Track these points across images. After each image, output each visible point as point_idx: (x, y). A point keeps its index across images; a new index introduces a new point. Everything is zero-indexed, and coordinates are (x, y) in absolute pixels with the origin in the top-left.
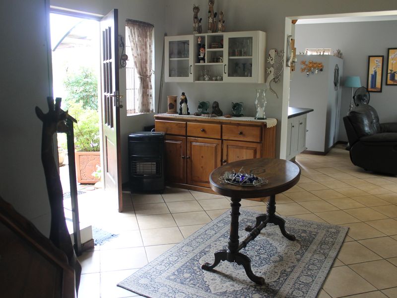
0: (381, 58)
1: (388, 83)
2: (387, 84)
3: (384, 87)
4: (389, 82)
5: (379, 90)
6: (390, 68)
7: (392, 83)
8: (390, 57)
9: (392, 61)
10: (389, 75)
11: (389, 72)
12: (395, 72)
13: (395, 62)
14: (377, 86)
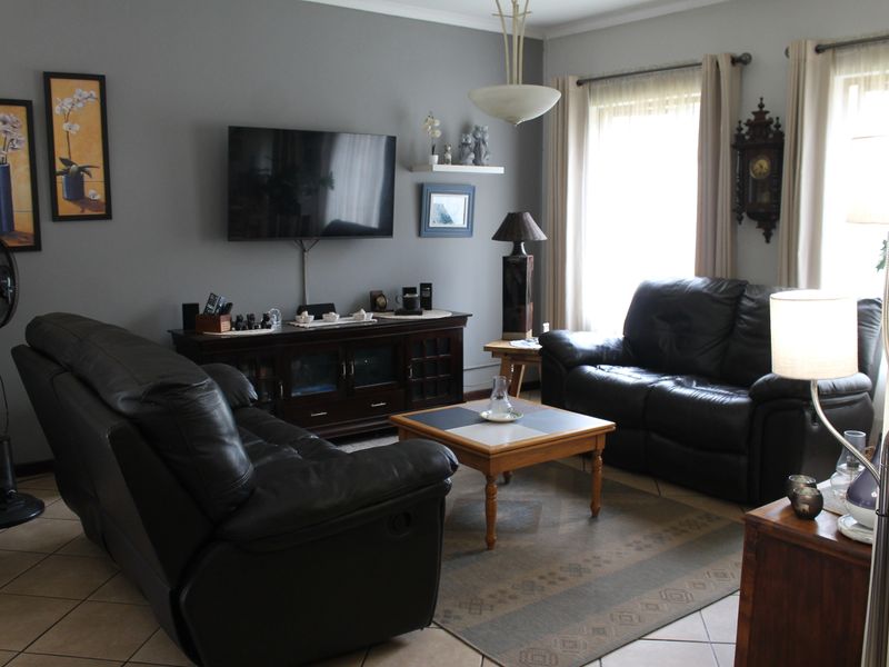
0: (22, 111)
1: (62, 212)
2: (56, 217)
3: (48, 226)
4: (66, 207)
5: (31, 243)
6: (61, 151)
7: (74, 209)
8: (56, 110)
9: (65, 126)
10: (61, 179)
11: (60, 167)
12: (82, 169)
13: (77, 127)
14: (17, 227)
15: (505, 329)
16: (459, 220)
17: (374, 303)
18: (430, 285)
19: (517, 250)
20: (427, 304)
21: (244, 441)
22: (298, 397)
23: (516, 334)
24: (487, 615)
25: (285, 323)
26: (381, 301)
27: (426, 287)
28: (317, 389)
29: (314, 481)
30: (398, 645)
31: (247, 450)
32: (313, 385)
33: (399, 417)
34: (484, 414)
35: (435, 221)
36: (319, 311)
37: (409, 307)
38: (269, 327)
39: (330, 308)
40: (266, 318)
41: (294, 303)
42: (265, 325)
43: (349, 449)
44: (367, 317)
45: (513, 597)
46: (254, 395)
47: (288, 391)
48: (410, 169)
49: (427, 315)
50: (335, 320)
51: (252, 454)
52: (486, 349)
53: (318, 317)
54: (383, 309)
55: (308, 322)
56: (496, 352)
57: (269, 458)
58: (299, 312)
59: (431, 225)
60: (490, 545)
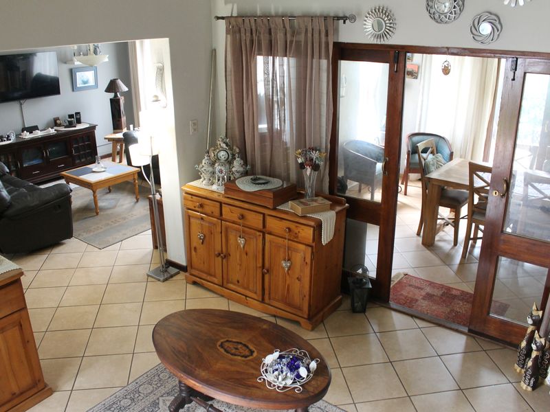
15: (114, 129)
16: (92, 83)
17: (56, 123)
18: (79, 113)
19: (116, 96)
20: (79, 121)
21: (6, 188)
22: (26, 167)
23: (118, 131)
24: (92, 234)
25: (17, 136)
26: (58, 122)
27: (78, 114)
28: (34, 162)
29: (29, 198)
30: (62, 244)
31: (7, 191)
32: (32, 160)
33: (63, 173)
34: (94, 170)
35: (79, 84)
36: (31, 130)
37: (71, 124)
38: (10, 140)
39: (36, 128)
40: (8, 136)
41: (20, 127)
42: (8, 139)
43: (42, 187)
44: (52, 131)
45: (101, 228)
46: (8, 171)
47: (22, 165)
48: (65, 63)
49: (79, 127)
50: (38, 134)
51: (9, 192)
52: (105, 139)
53: (31, 132)
54: (60, 125)
55: (27, 136)
56: (110, 140)
57: (16, 193)
58: (23, 131)
59: (78, 86)
60: (97, 214)
